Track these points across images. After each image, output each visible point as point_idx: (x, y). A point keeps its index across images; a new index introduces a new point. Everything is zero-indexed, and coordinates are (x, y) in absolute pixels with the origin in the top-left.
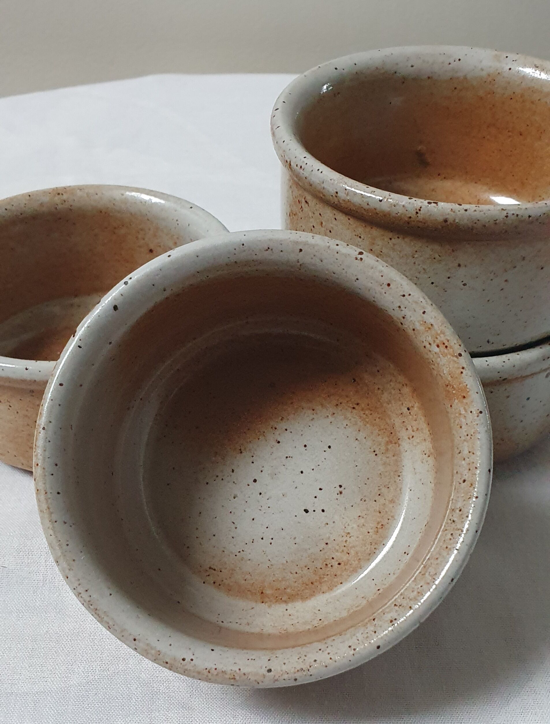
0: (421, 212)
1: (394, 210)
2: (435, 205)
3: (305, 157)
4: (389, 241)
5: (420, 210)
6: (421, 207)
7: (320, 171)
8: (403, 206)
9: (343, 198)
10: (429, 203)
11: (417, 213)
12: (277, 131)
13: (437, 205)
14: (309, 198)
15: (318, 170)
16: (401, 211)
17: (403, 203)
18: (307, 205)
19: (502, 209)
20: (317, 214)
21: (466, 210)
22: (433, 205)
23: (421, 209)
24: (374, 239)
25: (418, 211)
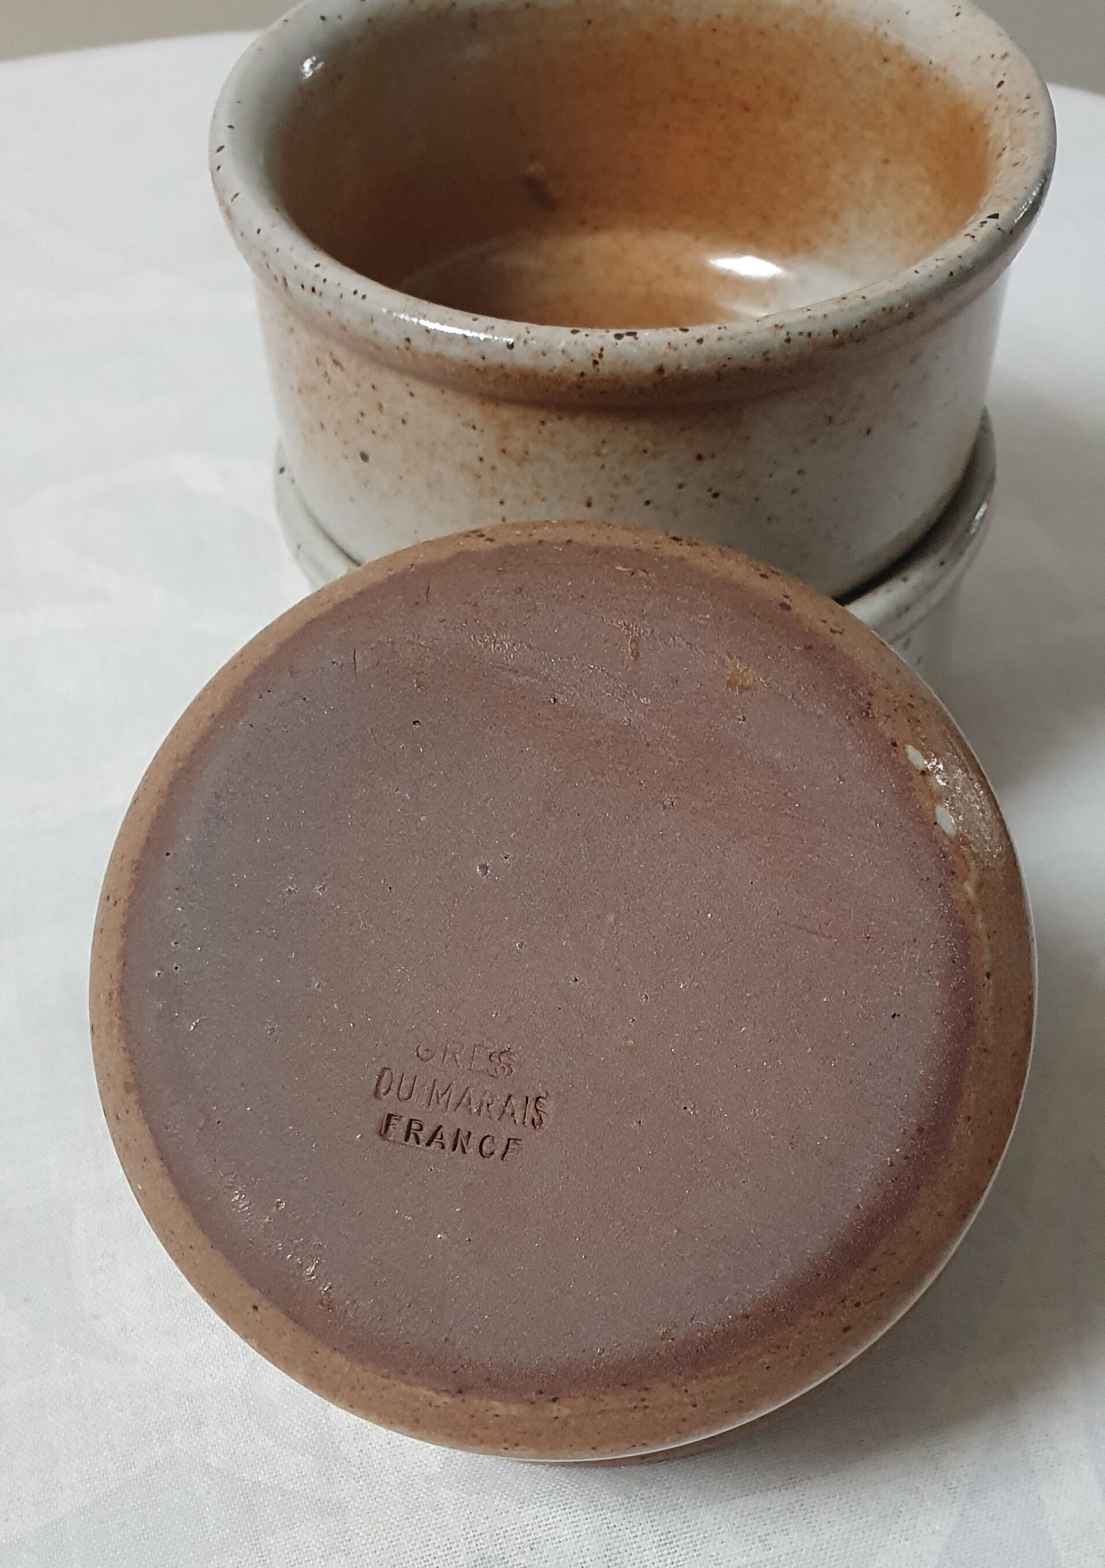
0: (604, 359)
1: (544, 364)
2: (630, 338)
3: (317, 266)
4: (541, 428)
5: (601, 356)
6: (602, 349)
7: (360, 294)
8: (563, 352)
9: (423, 350)
10: (619, 336)
11: (595, 362)
12: (234, 207)
13: (636, 339)
14: (340, 353)
15: (355, 292)
16: (558, 362)
17: (562, 345)
18: (338, 369)
19: (776, 326)
20: (366, 386)
21: (700, 341)
22: (626, 338)
23: (604, 353)
24: (505, 426)
25: (597, 358)
